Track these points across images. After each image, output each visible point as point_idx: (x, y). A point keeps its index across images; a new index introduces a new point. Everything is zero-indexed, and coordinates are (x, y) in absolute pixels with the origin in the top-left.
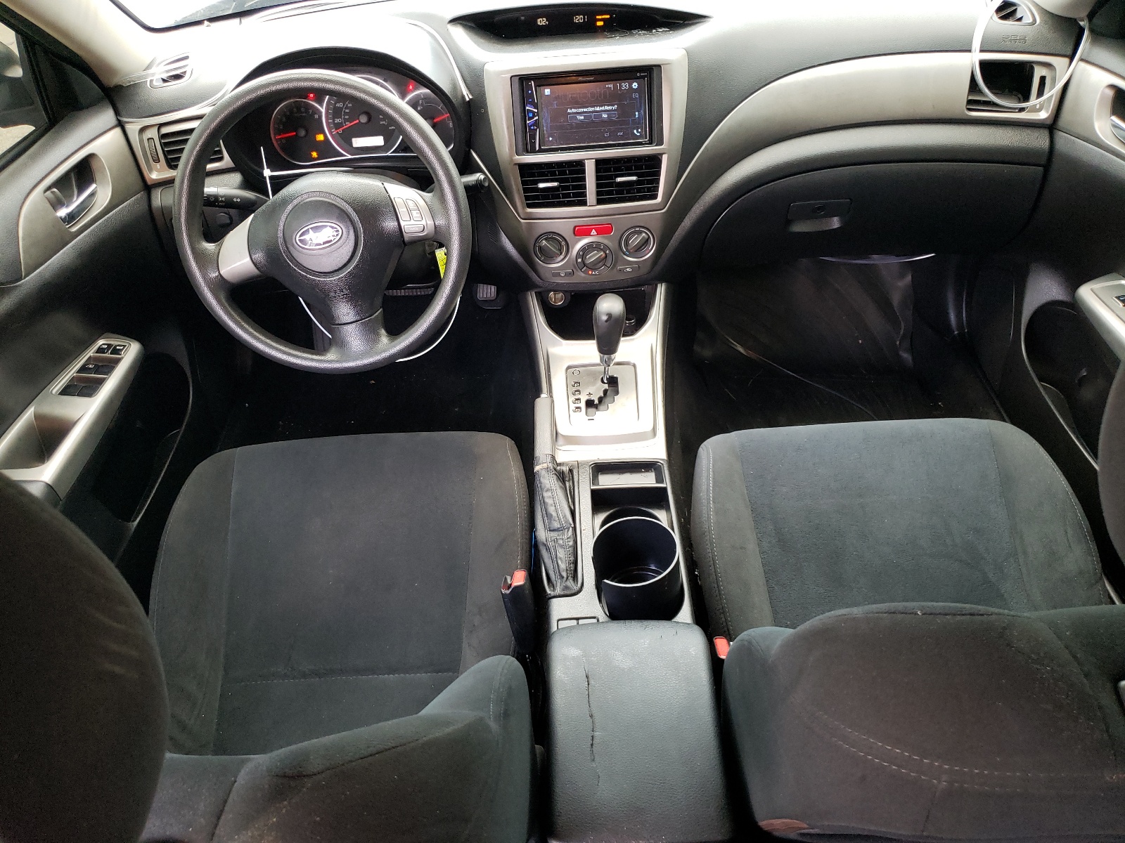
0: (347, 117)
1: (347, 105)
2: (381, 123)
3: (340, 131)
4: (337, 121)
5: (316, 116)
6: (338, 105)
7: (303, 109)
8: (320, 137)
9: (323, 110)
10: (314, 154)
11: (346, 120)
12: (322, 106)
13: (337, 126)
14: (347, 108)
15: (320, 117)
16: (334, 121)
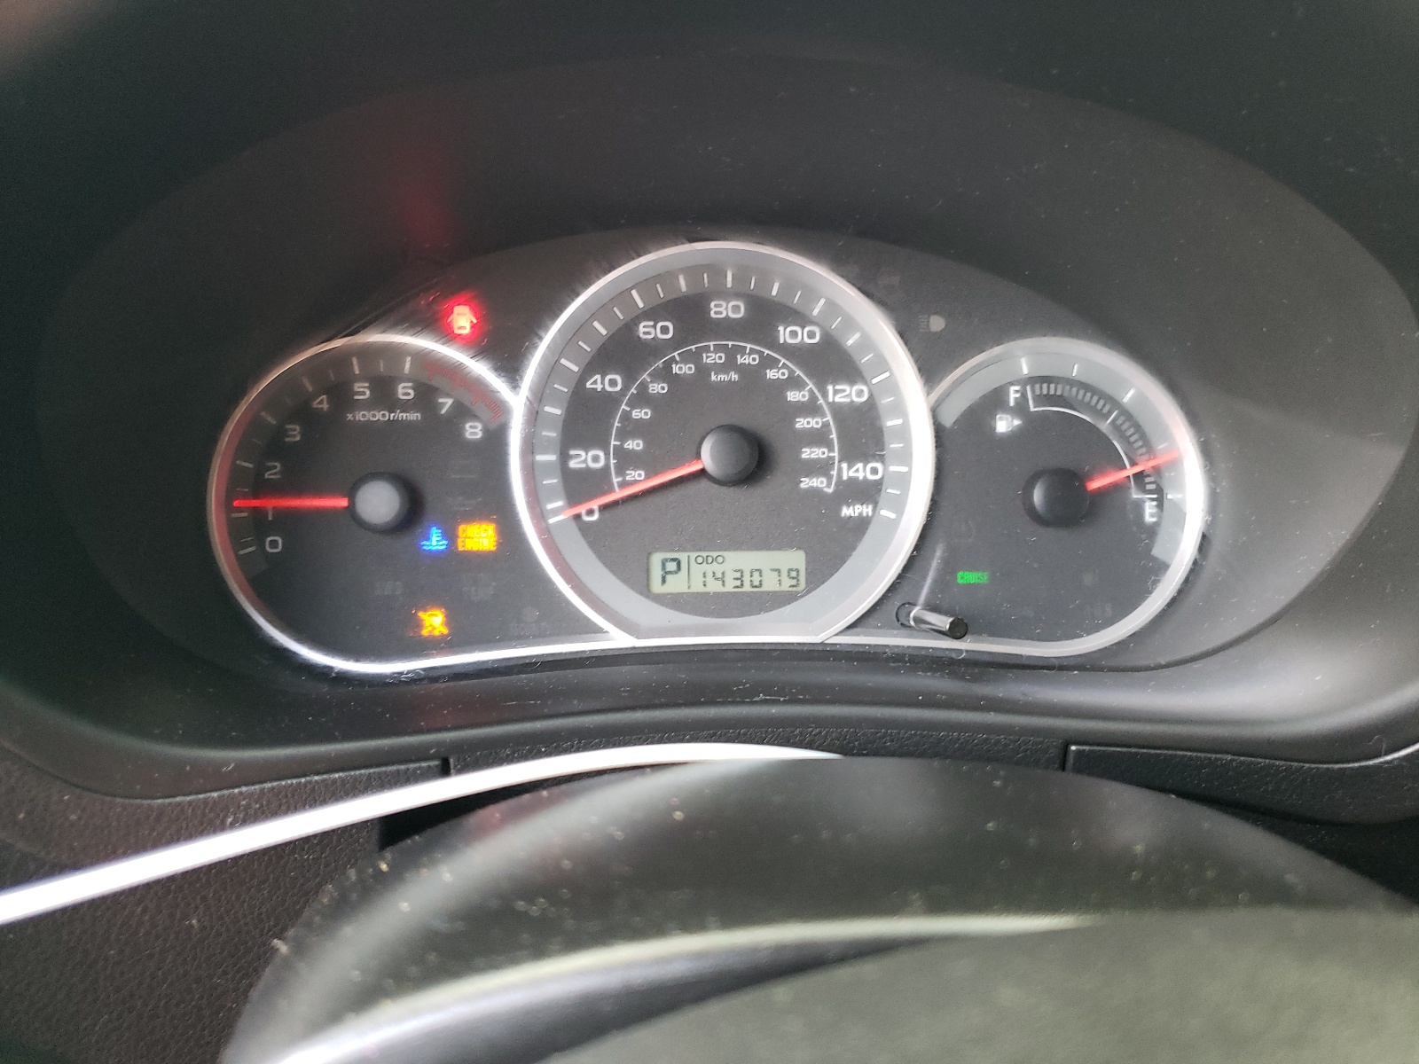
0: (635, 445)
1: (644, 386)
2: (806, 483)
3: (591, 510)
4: (583, 459)
5: (473, 431)
6: (596, 383)
7: (405, 391)
8: (479, 537)
9: (517, 401)
10: (434, 622)
11: (626, 460)
12: (514, 382)
13: (579, 486)
14: (642, 399)
15: (496, 438)
16: (564, 457)
